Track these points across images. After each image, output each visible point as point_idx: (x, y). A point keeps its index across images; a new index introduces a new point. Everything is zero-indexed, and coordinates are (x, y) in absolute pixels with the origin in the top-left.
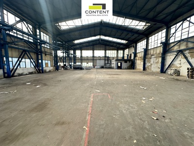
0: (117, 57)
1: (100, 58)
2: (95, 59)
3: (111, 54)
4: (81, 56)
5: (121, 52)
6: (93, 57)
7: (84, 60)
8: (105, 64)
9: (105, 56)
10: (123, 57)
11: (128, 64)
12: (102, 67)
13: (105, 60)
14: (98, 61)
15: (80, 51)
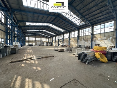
0: (46, 41)
1: (38, 41)
2: (36, 41)
3: (44, 40)
4: (29, 40)
5: (47, 39)
6: (35, 40)
7: (31, 42)
8: (41, 44)
9: (41, 41)
10: (48, 41)
11: (50, 44)
12: (40, 45)
13: (41, 42)
14: (37, 43)
15: (28, 38)
